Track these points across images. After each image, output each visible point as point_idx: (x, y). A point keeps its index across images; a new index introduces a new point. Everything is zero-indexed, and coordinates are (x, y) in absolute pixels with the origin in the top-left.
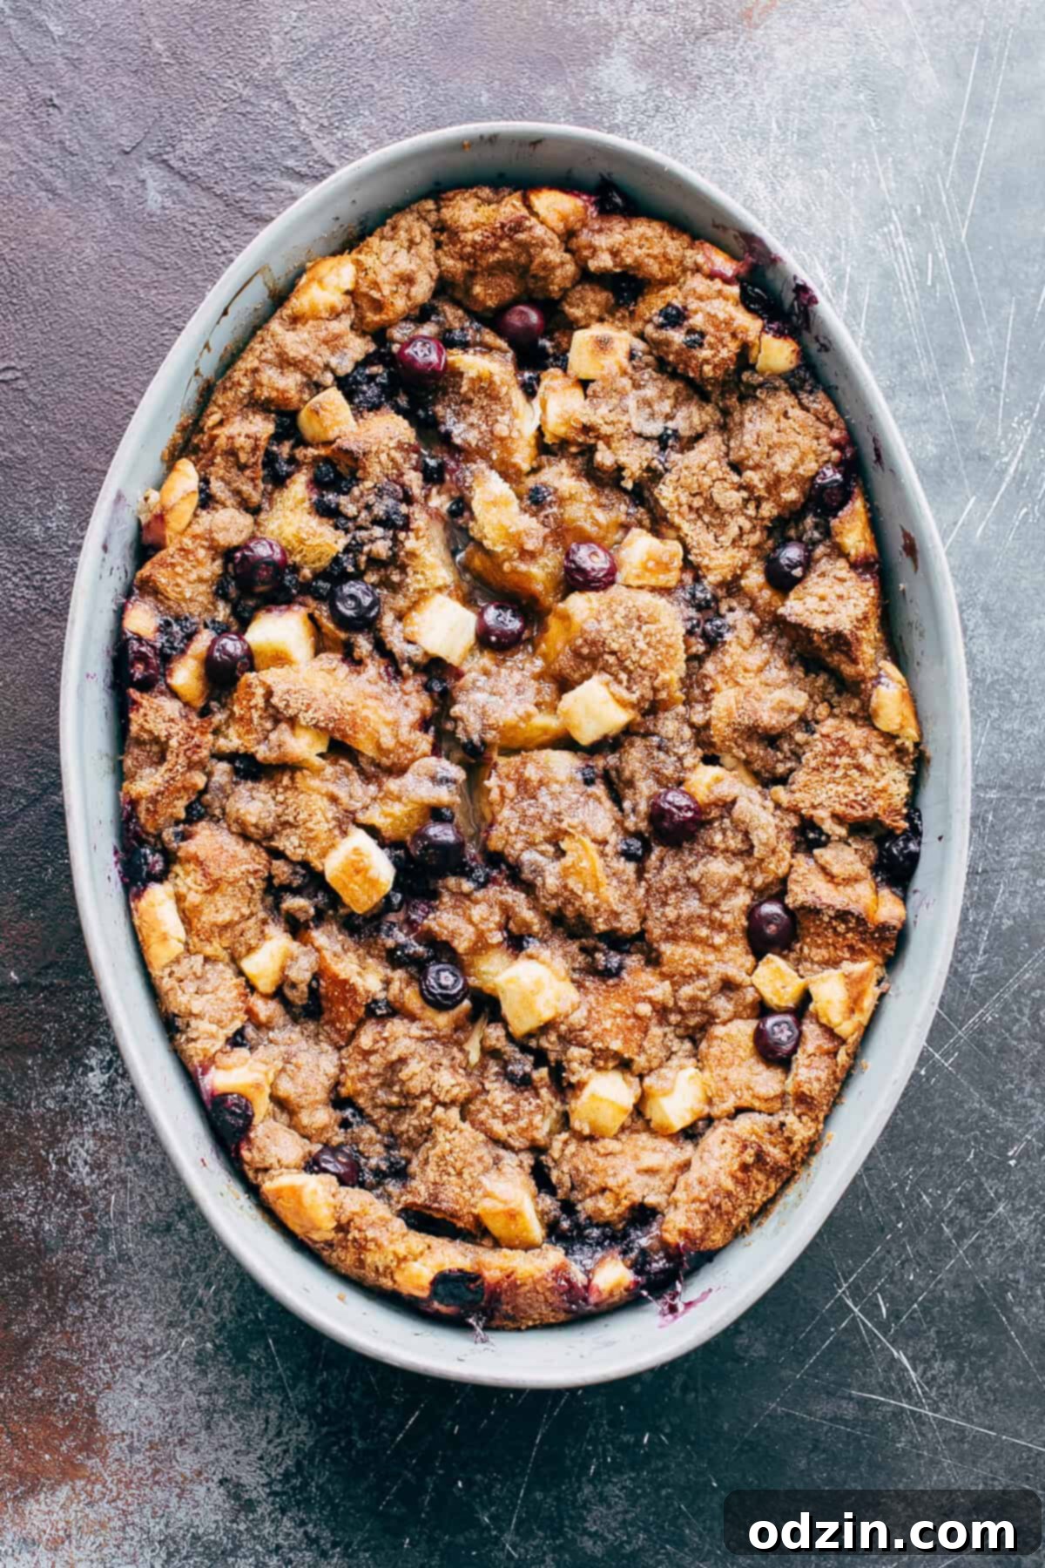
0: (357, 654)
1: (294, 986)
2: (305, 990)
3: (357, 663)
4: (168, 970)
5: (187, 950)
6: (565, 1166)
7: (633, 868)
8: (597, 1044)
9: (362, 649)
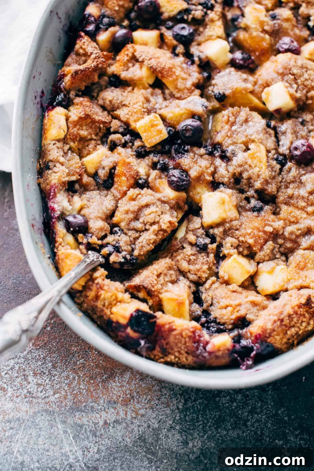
0: (177, 51)
1: (104, 168)
2: (108, 171)
3: (177, 55)
4: (54, 142)
5: (64, 140)
6: (210, 293)
7: (278, 166)
8: (241, 239)
9: (180, 49)
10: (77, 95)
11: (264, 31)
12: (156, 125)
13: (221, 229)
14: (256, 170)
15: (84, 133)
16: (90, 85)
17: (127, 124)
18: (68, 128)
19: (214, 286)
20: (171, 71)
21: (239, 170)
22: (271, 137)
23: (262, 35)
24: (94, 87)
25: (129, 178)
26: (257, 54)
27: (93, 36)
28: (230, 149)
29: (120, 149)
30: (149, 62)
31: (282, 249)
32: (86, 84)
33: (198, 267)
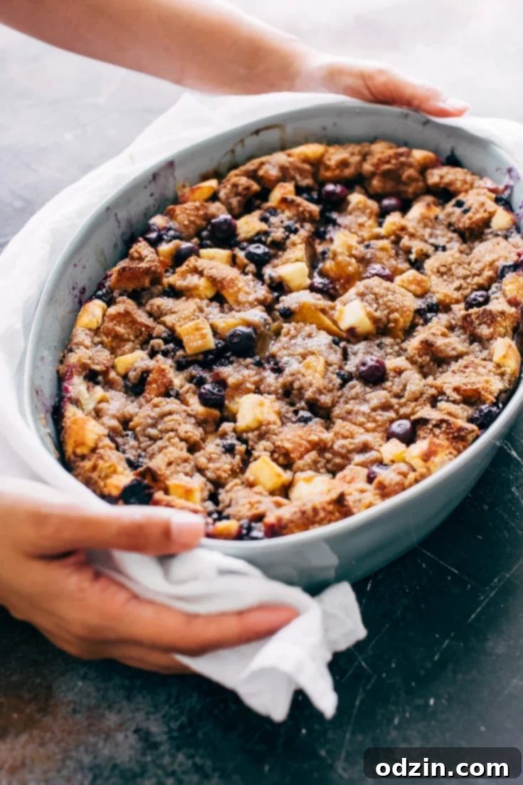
0: (246, 270)
1: (135, 370)
2: (140, 373)
3: (246, 274)
4: (83, 329)
5: (96, 331)
6: (230, 495)
7: (338, 381)
8: (278, 443)
9: (251, 267)
10: (121, 295)
11: (351, 256)
12: (201, 329)
13: (256, 433)
14: (309, 378)
15: (121, 329)
16: (139, 290)
17: (172, 330)
18: (103, 321)
19: (236, 488)
20: (233, 283)
21: (290, 379)
22: (337, 354)
23: (348, 259)
24: (144, 293)
25: (160, 385)
26: (342, 281)
27: (154, 244)
28: (285, 359)
29: (160, 357)
30: (210, 271)
31: (329, 466)
32: (134, 287)
33: (218, 465)
